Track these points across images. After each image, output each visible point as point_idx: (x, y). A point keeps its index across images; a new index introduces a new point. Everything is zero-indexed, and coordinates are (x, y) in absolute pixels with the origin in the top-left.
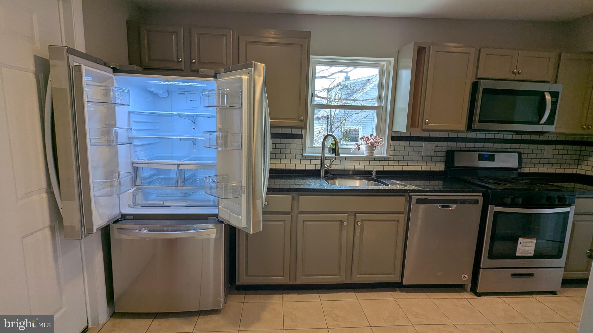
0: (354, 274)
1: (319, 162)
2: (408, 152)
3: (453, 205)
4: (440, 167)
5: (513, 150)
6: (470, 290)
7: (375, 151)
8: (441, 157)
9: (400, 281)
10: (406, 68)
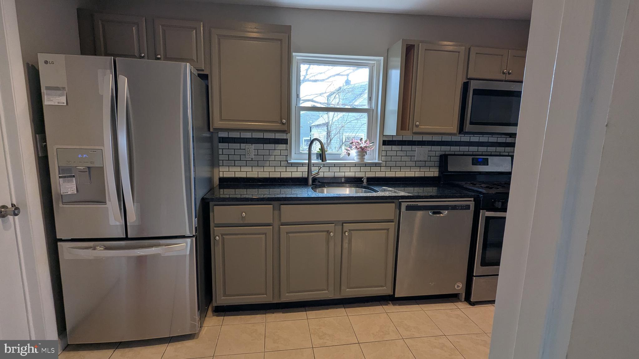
0: (343, 288)
1: (306, 169)
2: (401, 157)
3: (444, 211)
4: (433, 172)
5: (507, 154)
6: (464, 299)
7: (366, 157)
8: (435, 161)
9: (392, 294)
10: (395, 68)
